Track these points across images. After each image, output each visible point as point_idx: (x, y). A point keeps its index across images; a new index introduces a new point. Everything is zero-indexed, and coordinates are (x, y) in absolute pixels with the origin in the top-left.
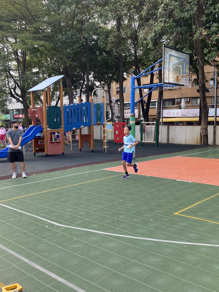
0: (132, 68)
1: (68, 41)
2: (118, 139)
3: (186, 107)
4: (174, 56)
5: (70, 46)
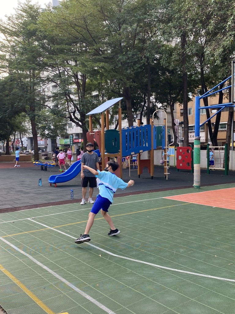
0: (198, 87)
1: (128, 61)
2: (181, 165)
5: (131, 67)
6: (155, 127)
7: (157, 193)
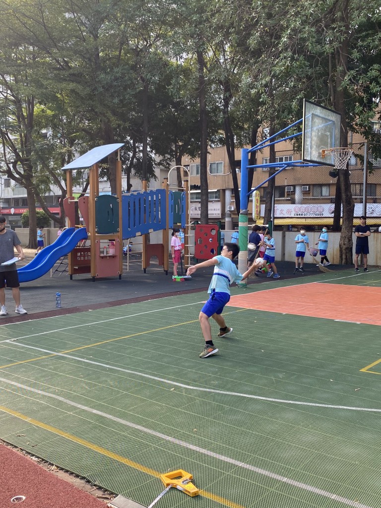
1: (115, 83)
3: (304, 201)
4: (319, 116)
5: (119, 93)
6: (172, 194)
7: (188, 295)
